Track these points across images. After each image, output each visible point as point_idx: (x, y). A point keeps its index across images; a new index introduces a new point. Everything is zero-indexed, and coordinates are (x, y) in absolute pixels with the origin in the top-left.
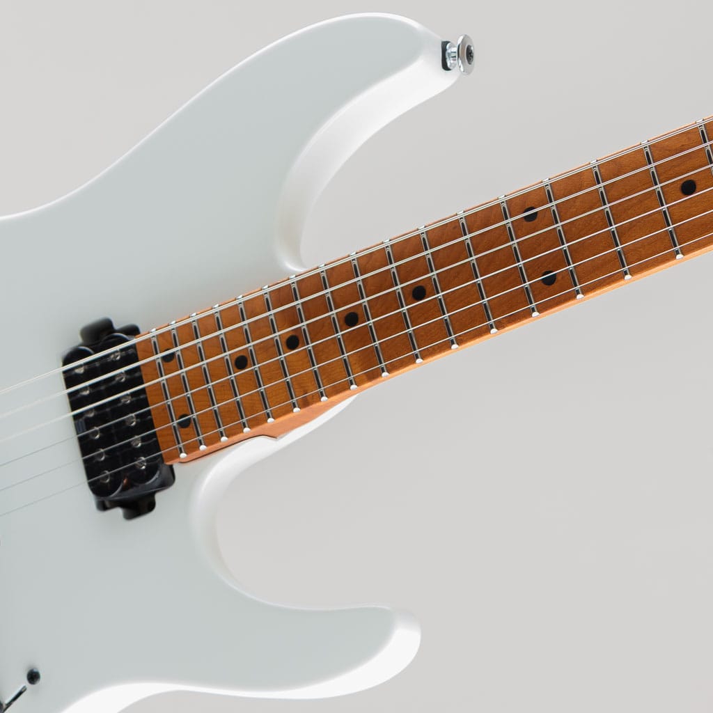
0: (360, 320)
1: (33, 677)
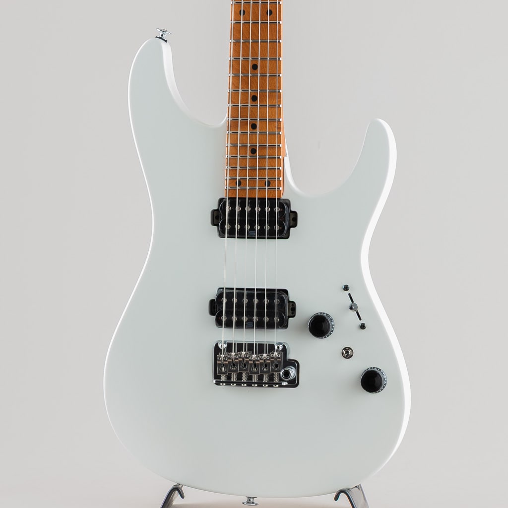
0: (256, 95)
1: (346, 288)
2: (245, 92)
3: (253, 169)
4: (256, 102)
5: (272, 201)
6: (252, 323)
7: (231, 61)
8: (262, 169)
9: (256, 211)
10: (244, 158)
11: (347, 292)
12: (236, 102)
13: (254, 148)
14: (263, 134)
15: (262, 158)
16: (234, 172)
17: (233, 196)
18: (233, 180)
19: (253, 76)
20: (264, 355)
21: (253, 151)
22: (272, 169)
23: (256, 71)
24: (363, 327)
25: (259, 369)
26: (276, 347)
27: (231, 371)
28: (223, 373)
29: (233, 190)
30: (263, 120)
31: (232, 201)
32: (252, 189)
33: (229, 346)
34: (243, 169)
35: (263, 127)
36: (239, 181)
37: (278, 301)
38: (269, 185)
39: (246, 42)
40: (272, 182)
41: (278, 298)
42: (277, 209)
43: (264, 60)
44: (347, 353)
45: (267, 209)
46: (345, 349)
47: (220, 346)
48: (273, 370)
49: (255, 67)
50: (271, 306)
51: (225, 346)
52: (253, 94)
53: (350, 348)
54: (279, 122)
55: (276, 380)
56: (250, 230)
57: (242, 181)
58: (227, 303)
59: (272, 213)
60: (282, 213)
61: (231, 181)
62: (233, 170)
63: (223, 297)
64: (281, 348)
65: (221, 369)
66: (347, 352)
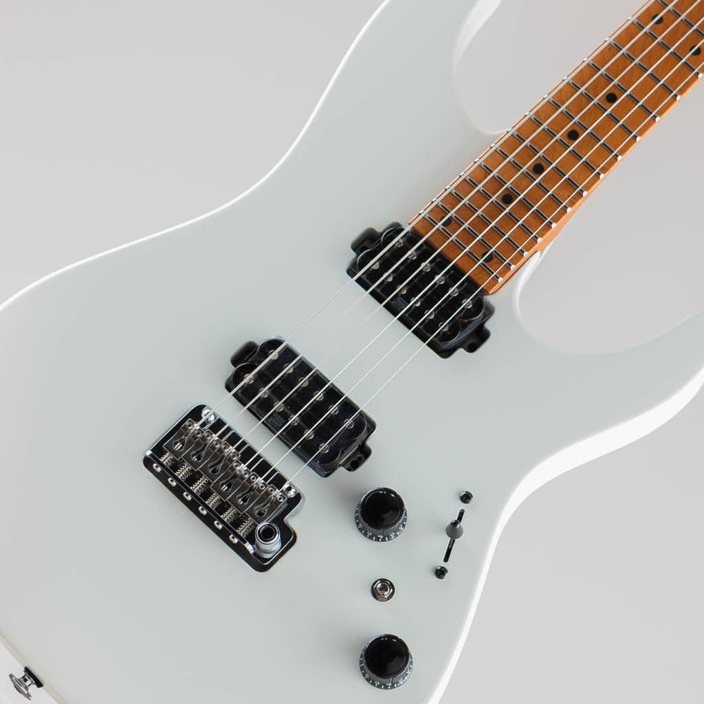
0: (580, 133)
1: (466, 498)
2: (568, 116)
3: (483, 222)
4: (571, 142)
5: (471, 285)
6: (284, 421)
7: (585, 64)
8: (498, 232)
9: (434, 279)
10: (485, 196)
11: (462, 506)
12: (542, 118)
13: (513, 196)
14: (542, 188)
15: (512, 219)
16: (454, 202)
17: (422, 231)
18: (440, 210)
19: (597, 106)
20: (259, 479)
21: (507, 199)
22: (511, 244)
23: (608, 104)
24: (441, 573)
25: (231, 492)
26: (286, 486)
27: (188, 458)
28: (173, 452)
29: (428, 223)
30: (559, 172)
31: (413, 238)
32: (457, 246)
33: (219, 424)
34: (470, 209)
35: (550, 180)
36: (450, 219)
37: (351, 425)
38: (488, 260)
39: (629, 58)
40: (495, 260)
41: (355, 421)
42: (467, 303)
43: (633, 99)
44: (382, 589)
45: (453, 290)
46: (383, 581)
47: (205, 412)
48: (251, 512)
49: (611, 98)
50: (334, 422)
51: (212, 419)
52: (576, 128)
53: (392, 586)
54: (580, 194)
55: (242, 531)
56: (403, 296)
57: (453, 222)
58: (273, 362)
59: (455, 302)
60: (469, 314)
61: (438, 210)
62: (454, 198)
63: (275, 349)
64: (292, 494)
65: (176, 443)
66: (384, 588)
